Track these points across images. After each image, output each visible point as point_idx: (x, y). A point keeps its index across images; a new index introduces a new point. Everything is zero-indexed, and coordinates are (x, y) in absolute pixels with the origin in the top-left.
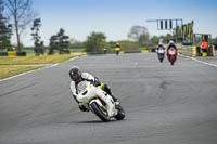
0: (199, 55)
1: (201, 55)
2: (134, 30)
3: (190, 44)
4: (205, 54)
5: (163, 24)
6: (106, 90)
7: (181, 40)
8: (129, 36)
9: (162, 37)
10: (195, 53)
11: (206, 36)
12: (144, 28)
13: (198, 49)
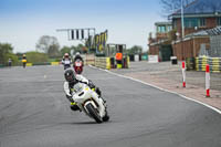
0: (113, 67)
1: (116, 67)
2: (43, 40)
3: (104, 55)
4: (119, 66)
5: (74, 34)
6: (98, 92)
7: (93, 50)
8: (38, 47)
9: (73, 48)
10: (108, 64)
11: (121, 47)
12: (54, 38)
13: (112, 60)
